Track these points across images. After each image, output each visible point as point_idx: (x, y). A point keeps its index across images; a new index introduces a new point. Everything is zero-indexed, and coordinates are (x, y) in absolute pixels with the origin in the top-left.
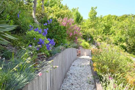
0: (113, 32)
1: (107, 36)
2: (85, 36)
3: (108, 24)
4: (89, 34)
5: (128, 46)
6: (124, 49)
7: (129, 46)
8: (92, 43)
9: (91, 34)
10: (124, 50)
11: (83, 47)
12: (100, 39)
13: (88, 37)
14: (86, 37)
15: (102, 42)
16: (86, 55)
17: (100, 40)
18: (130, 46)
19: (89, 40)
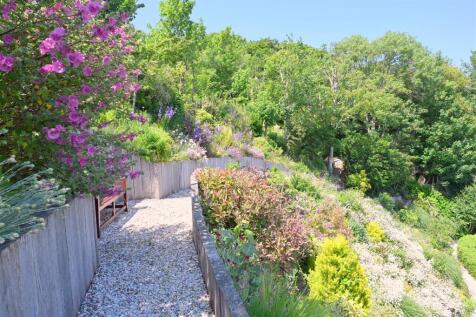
0: (240, 90)
1: (225, 101)
2: (149, 97)
3: (225, 60)
4: (167, 89)
5: (290, 138)
6: (279, 146)
7: (293, 138)
8: (184, 130)
9: (173, 88)
10: (281, 151)
11: (143, 154)
12: (208, 110)
13: (160, 103)
14: (153, 99)
15: (217, 125)
16: (157, 193)
17: (210, 116)
18: (297, 136)
19: (169, 114)
